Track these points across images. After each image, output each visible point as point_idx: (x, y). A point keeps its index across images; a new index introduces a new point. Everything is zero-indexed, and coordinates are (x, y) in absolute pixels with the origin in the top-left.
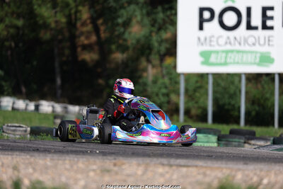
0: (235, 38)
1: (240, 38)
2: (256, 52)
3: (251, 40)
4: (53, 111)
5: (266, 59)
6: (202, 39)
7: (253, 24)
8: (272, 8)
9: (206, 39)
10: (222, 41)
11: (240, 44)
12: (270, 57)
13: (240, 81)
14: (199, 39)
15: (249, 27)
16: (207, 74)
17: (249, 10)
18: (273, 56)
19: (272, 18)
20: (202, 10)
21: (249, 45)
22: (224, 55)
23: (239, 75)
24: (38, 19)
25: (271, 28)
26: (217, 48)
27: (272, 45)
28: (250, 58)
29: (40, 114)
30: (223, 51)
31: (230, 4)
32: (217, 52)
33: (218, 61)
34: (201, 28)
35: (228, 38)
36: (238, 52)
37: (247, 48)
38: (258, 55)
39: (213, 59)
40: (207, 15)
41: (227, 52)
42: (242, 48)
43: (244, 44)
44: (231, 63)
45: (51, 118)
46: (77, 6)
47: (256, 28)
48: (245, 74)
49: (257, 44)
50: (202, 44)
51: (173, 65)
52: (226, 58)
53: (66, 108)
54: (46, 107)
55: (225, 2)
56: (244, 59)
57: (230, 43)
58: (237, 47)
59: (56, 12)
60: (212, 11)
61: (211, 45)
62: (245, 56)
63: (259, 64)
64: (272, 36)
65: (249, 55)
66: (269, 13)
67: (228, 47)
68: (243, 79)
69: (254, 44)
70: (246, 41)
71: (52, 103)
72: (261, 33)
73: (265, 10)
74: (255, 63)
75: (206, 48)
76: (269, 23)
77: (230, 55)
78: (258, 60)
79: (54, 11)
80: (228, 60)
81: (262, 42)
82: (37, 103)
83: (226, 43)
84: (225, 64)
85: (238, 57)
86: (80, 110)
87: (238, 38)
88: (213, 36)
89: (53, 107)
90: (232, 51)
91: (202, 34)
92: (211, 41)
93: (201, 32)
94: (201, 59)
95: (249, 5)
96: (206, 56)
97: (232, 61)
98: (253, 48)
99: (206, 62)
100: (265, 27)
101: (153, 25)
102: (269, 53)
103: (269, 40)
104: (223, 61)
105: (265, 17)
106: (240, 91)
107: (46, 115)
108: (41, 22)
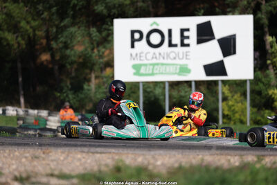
0: (160, 54)
1: (164, 54)
2: (177, 65)
3: (172, 55)
4: (17, 114)
5: (184, 70)
6: (134, 55)
7: (174, 42)
8: (188, 30)
9: (137, 55)
10: (149, 56)
11: (164, 58)
12: (187, 68)
13: (164, 88)
14: (131, 55)
15: (171, 45)
16: (138, 83)
17: (170, 31)
18: (190, 67)
19: (188, 37)
20: (133, 32)
21: (170, 58)
22: (151, 67)
23: (163, 83)
24: (3, 41)
25: (188, 45)
26: (145, 62)
27: (189, 59)
28: (172, 69)
29: (7, 117)
30: (151, 65)
31: (155, 27)
32: (146, 65)
33: (147, 72)
34: (133, 46)
35: (154, 54)
36: (163, 64)
37: (169, 61)
38: (179, 67)
39: (142, 70)
40: (137, 36)
41: (154, 65)
42: (165, 61)
43: (167, 59)
44: (156, 74)
45: (15, 120)
46: (34, 31)
47: (176, 46)
48: (169, 82)
49: (177, 58)
50: (134, 59)
51: (111, 75)
52: (153, 69)
53: (27, 111)
54: (11, 111)
55: (151, 25)
56: (168, 70)
57: (156, 58)
58: (161, 61)
59: (17, 37)
60: (141, 33)
61: (140, 60)
62: (168, 67)
63: (179, 74)
64: (189, 52)
65: (171, 67)
66: (186, 34)
67: (154, 61)
68: (167, 86)
69: (175, 58)
70: (168, 55)
71: (16, 108)
72: (180, 49)
73: (182, 31)
74: (176, 73)
75: (137, 62)
76: (186, 41)
77: (156, 67)
78: (178, 71)
79: (15, 35)
80: (155, 72)
81: (181, 57)
82: (4, 108)
83: (153, 58)
84: (152, 74)
85: (162, 69)
86: (38, 113)
87: (162, 54)
88: (142, 53)
89: (17, 111)
90: (157, 64)
91: (134, 51)
92: (140, 56)
93: (133, 49)
94: (134, 71)
95: (170, 28)
96: (137, 68)
97: (157, 72)
98: (174, 62)
99: (137, 73)
100: (183, 45)
101: (92, 44)
102: (187, 65)
103: (186, 55)
104: (151, 72)
105: (183, 37)
106: (165, 95)
107: (11, 118)
108: (5, 44)
